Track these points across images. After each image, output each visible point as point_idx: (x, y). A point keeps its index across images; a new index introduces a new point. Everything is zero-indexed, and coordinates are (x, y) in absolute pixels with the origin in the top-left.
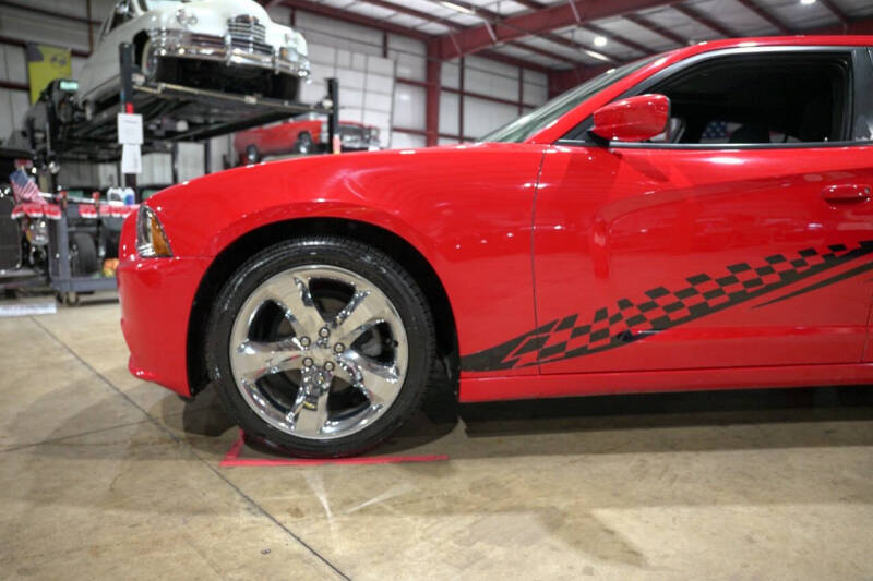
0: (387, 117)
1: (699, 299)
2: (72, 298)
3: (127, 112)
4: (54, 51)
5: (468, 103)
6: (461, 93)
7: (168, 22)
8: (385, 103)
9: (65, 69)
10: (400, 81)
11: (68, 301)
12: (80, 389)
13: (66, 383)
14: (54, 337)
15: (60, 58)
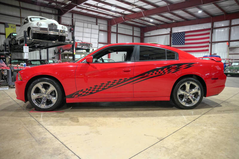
0: (97, 40)
1: (103, 87)
2: (12, 86)
3: (25, 46)
4: (12, 25)
5: (119, 35)
6: (117, 33)
7: (35, 25)
8: (97, 36)
9: (14, 29)
10: (100, 30)
11: (11, 87)
12: (10, 102)
13: (8, 102)
14: (7, 94)
15: (13, 27)
